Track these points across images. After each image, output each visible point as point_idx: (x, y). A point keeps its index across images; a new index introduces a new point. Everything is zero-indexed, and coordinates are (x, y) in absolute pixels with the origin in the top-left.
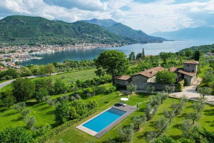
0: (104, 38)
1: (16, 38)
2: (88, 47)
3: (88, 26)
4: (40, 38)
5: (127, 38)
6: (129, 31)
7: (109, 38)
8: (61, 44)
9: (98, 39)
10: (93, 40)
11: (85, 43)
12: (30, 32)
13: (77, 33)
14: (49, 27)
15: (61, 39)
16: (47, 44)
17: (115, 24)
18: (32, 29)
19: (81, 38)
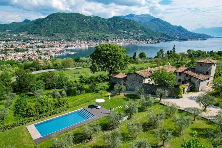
0: (139, 34)
1: (56, 34)
2: (121, 43)
3: (123, 22)
4: (76, 34)
5: (164, 34)
6: (167, 27)
7: (145, 34)
8: (95, 40)
9: (133, 35)
10: (128, 36)
11: (119, 39)
12: (69, 28)
13: (112, 29)
14: (85, 23)
15: (96, 35)
16: (82, 40)
18: (70, 25)
19: (116, 34)
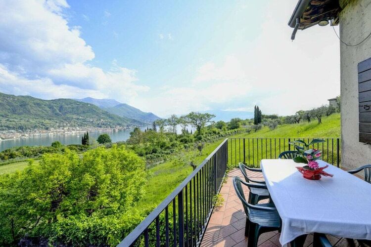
0: (102, 120)
2: (74, 132)
3: (77, 106)
5: (134, 120)
6: (136, 113)
7: (109, 120)
9: (92, 122)
10: (84, 123)
11: (69, 126)
13: (57, 114)
15: (23, 122)
17: (118, 105)
19: (63, 121)
